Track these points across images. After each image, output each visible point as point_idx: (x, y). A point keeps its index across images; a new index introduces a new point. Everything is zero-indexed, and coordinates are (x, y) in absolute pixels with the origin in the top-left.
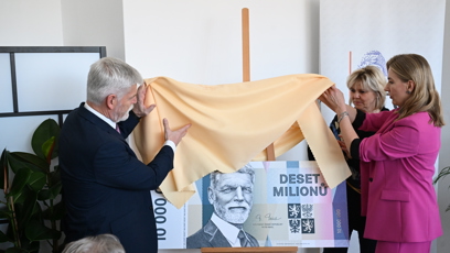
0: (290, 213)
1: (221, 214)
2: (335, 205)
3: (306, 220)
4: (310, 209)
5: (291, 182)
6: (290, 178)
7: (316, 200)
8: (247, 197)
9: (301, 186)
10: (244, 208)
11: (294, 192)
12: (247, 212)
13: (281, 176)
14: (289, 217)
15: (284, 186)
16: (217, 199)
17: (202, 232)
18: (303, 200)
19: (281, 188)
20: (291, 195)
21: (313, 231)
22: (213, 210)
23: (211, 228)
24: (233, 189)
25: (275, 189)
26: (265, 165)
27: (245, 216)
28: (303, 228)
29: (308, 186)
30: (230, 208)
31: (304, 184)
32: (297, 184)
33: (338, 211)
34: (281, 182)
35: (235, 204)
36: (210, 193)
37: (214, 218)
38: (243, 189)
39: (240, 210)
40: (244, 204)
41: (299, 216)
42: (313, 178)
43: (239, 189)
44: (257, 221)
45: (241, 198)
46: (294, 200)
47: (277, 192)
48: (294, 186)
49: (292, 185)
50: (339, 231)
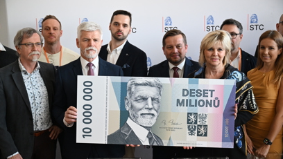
0: (189, 120)
1: (135, 119)
2: (225, 115)
3: (201, 126)
4: (205, 118)
5: (191, 96)
6: (191, 93)
7: (209, 111)
8: (156, 106)
9: (199, 99)
10: (153, 115)
11: (193, 103)
12: (155, 118)
13: (184, 90)
14: (188, 123)
15: (185, 98)
16: (132, 106)
17: (119, 132)
18: (200, 110)
19: (183, 100)
20: (191, 106)
21: (206, 135)
22: (129, 116)
23: (126, 129)
24: (145, 99)
25: (178, 100)
26: (171, 81)
27: (154, 121)
28: (198, 132)
29: (205, 99)
30: (142, 114)
31: (202, 98)
32: (196, 97)
33: (227, 120)
34: (184, 95)
35: (146, 111)
36: (126, 102)
37: (129, 122)
38: (153, 99)
39: (149, 116)
40: (153, 112)
41: (196, 122)
42: (209, 93)
43: (150, 100)
44: (163, 125)
45: (151, 106)
46: (192, 110)
47: (179, 103)
48: (193, 99)
49: (192, 98)
50: (227, 135)
